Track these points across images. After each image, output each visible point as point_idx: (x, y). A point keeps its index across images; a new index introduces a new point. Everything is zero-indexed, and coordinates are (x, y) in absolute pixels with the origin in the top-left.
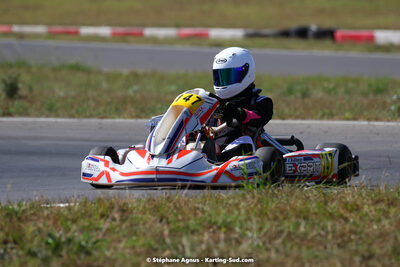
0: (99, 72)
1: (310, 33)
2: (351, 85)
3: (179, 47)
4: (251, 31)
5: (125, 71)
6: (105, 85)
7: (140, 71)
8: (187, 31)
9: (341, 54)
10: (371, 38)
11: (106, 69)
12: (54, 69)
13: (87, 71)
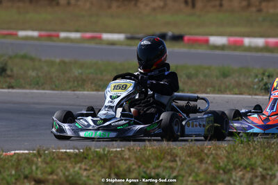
0: (40, 60)
1: (168, 37)
2: (206, 71)
3: (86, 45)
4: (129, 35)
5: (58, 60)
6: (46, 69)
7: (67, 60)
8: (89, 35)
9: (193, 51)
10: (207, 41)
11: (43, 59)
12: (10, 58)
13: (32, 59)
